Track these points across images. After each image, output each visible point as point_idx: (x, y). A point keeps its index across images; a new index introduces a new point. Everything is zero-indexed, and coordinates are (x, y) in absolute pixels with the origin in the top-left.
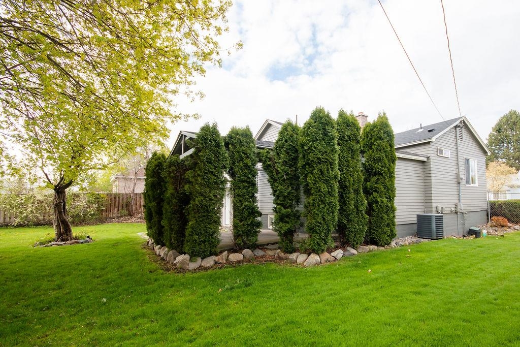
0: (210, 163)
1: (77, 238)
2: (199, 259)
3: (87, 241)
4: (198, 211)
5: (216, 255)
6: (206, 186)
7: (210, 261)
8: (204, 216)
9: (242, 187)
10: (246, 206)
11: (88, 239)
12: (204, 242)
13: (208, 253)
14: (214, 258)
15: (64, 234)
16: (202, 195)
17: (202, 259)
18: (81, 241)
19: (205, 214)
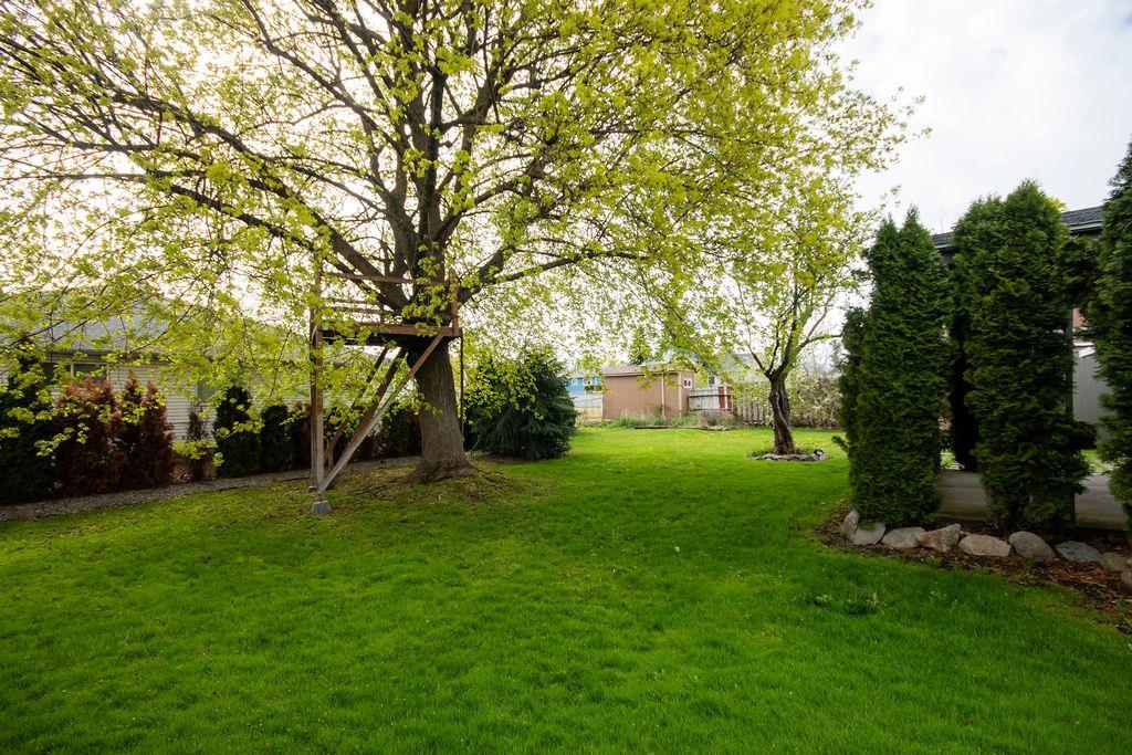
0: (894, 310)
1: (799, 452)
2: (880, 529)
3: (811, 459)
4: (871, 421)
5: (928, 527)
6: (884, 365)
7: (907, 538)
8: (886, 433)
9: (996, 360)
10: (1010, 411)
11: (813, 455)
12: (889, 491)
13: (900, 518)
14: (919, 534)
15: (784, 444)
16: (876, 386)
17: (889, 528)
18: (804, 456)
19: (888, 428)
